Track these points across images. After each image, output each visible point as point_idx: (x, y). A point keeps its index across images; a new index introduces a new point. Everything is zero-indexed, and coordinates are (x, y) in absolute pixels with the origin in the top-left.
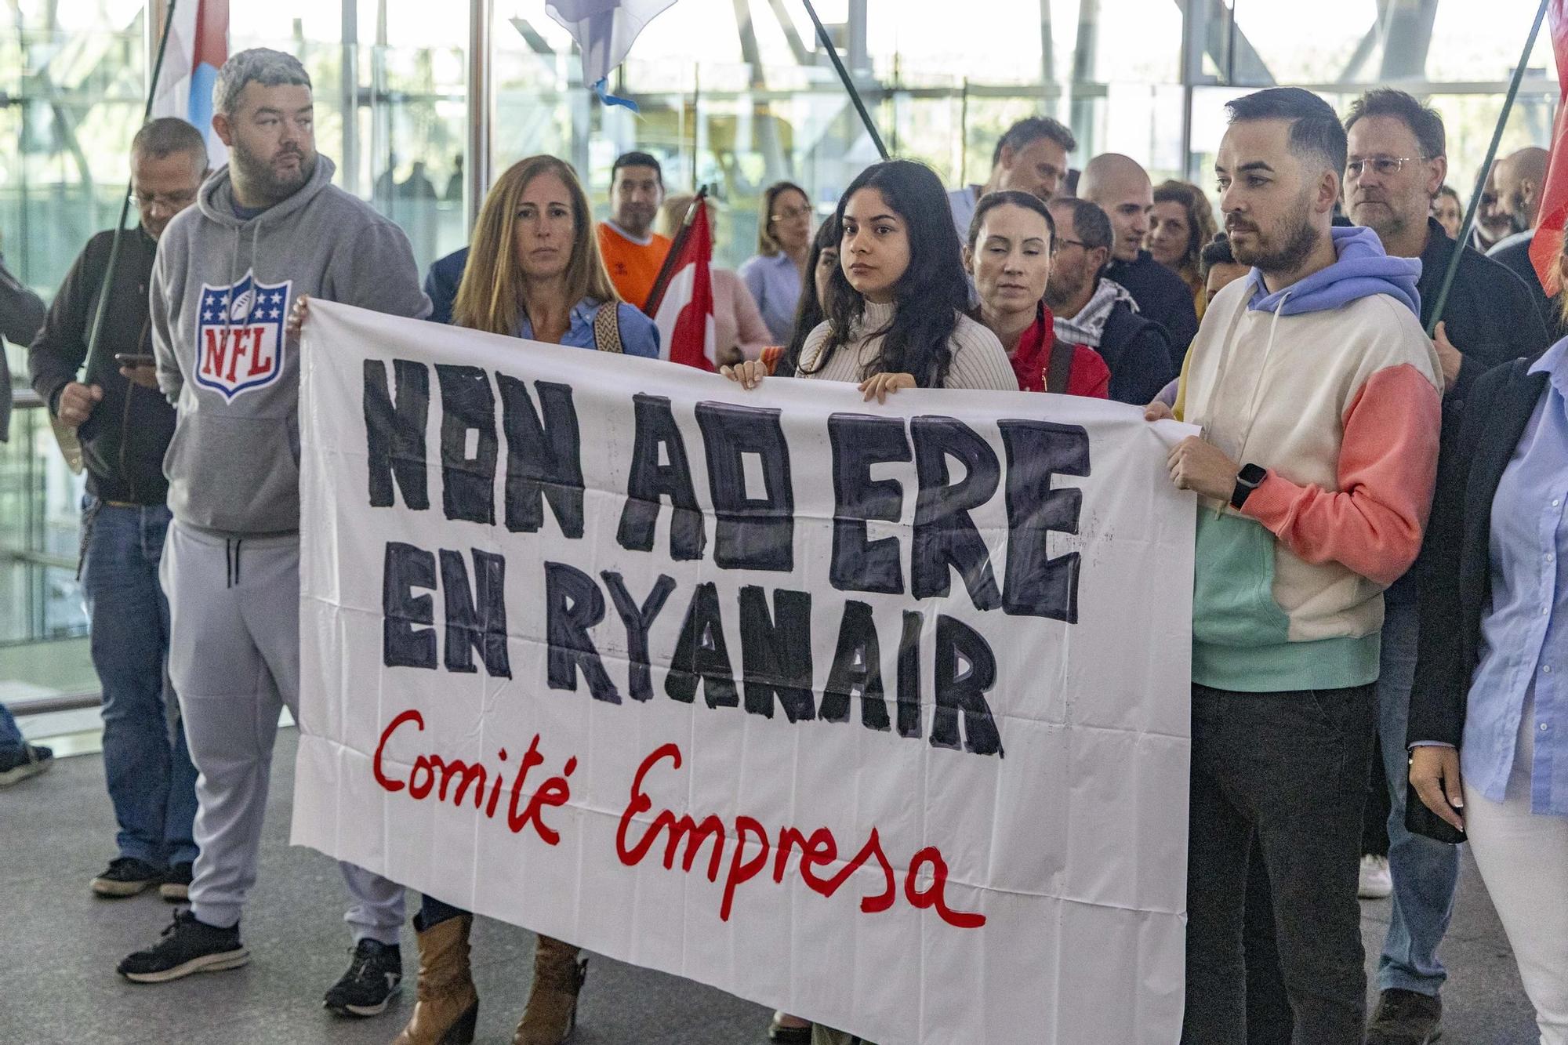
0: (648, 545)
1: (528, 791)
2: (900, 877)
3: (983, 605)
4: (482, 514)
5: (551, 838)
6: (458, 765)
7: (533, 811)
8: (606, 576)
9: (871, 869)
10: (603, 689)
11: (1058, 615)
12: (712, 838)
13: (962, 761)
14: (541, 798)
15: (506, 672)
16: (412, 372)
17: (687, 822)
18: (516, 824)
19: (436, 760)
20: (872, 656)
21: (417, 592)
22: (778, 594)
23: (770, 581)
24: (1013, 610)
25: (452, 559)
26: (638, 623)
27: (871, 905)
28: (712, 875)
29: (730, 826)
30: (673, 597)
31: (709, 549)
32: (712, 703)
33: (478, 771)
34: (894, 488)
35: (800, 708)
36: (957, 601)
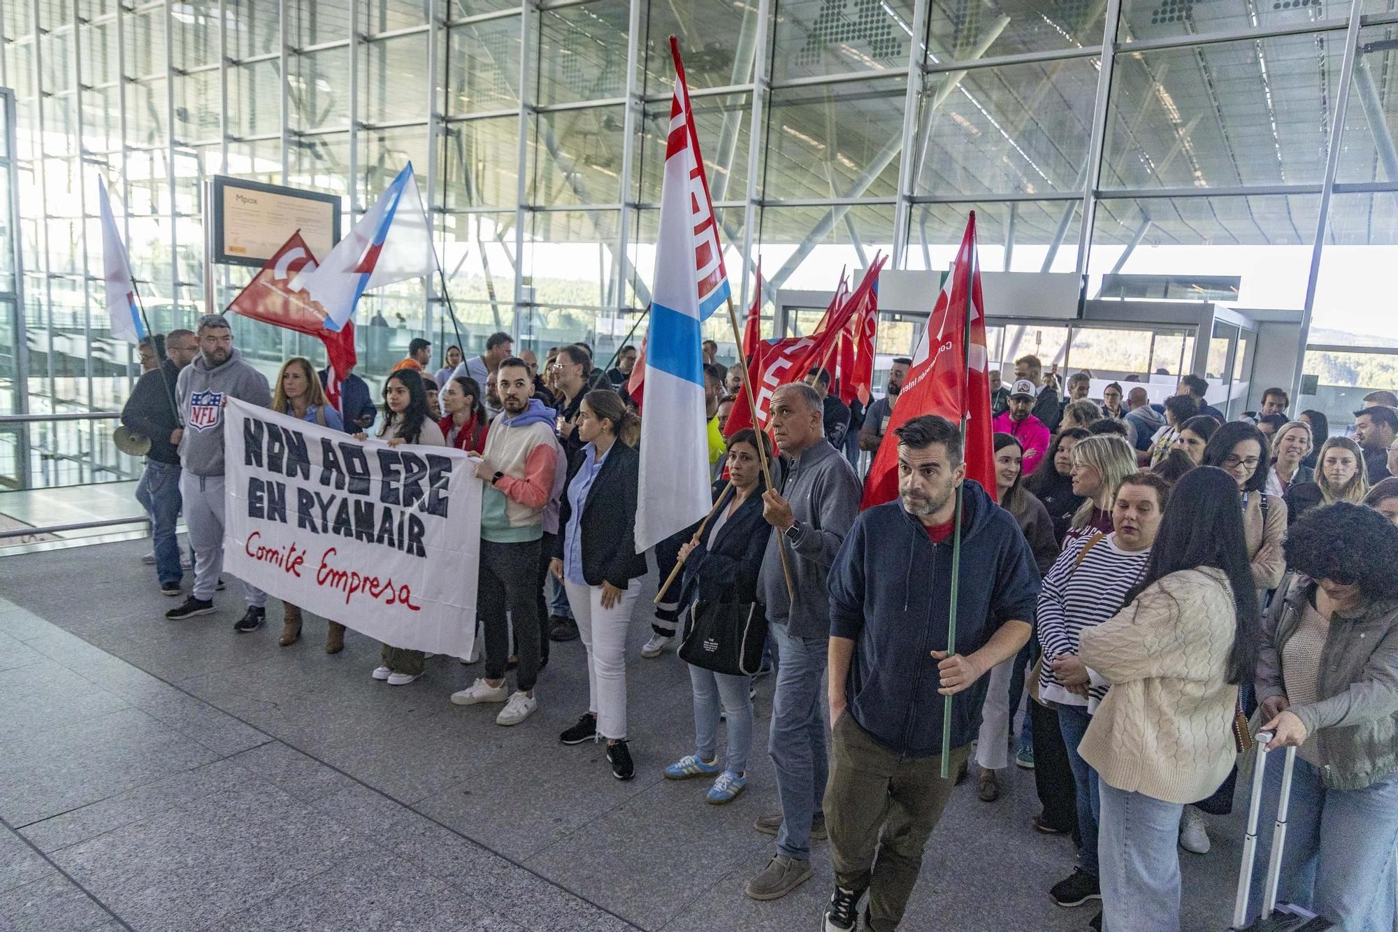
0: (328, 484)
1: (291, 560)
2: (397, 593)
3: (422, 510)
4: (280, 471)
5: (298, 575)
6: (270, 550)
7: (293, 566)
8: (316, 493)
9: (389, 590)
10: (314, 529)
11: (442, 515)
12: (344, 578)
13: (414, 558)
14: (294, 563)
15: (286, 521)
16: (258, 424)
17: (337, 573)
18: (288, 570)
19: (264, 548)
20: (391, 524)
21: (259, 494)
22: (366, 503)
23: (363, 499)
24: (430, 513)
25: (270, 484)
26: (324, 508)
27: (390, 602)
28: (344, 589)
29: (349, 575)
30: (335, 501)
31: (346, 487)
32: (346, 535)
33: (276, 553)
34: (398, 472)
35: (370, 540)
36: (414, 509)
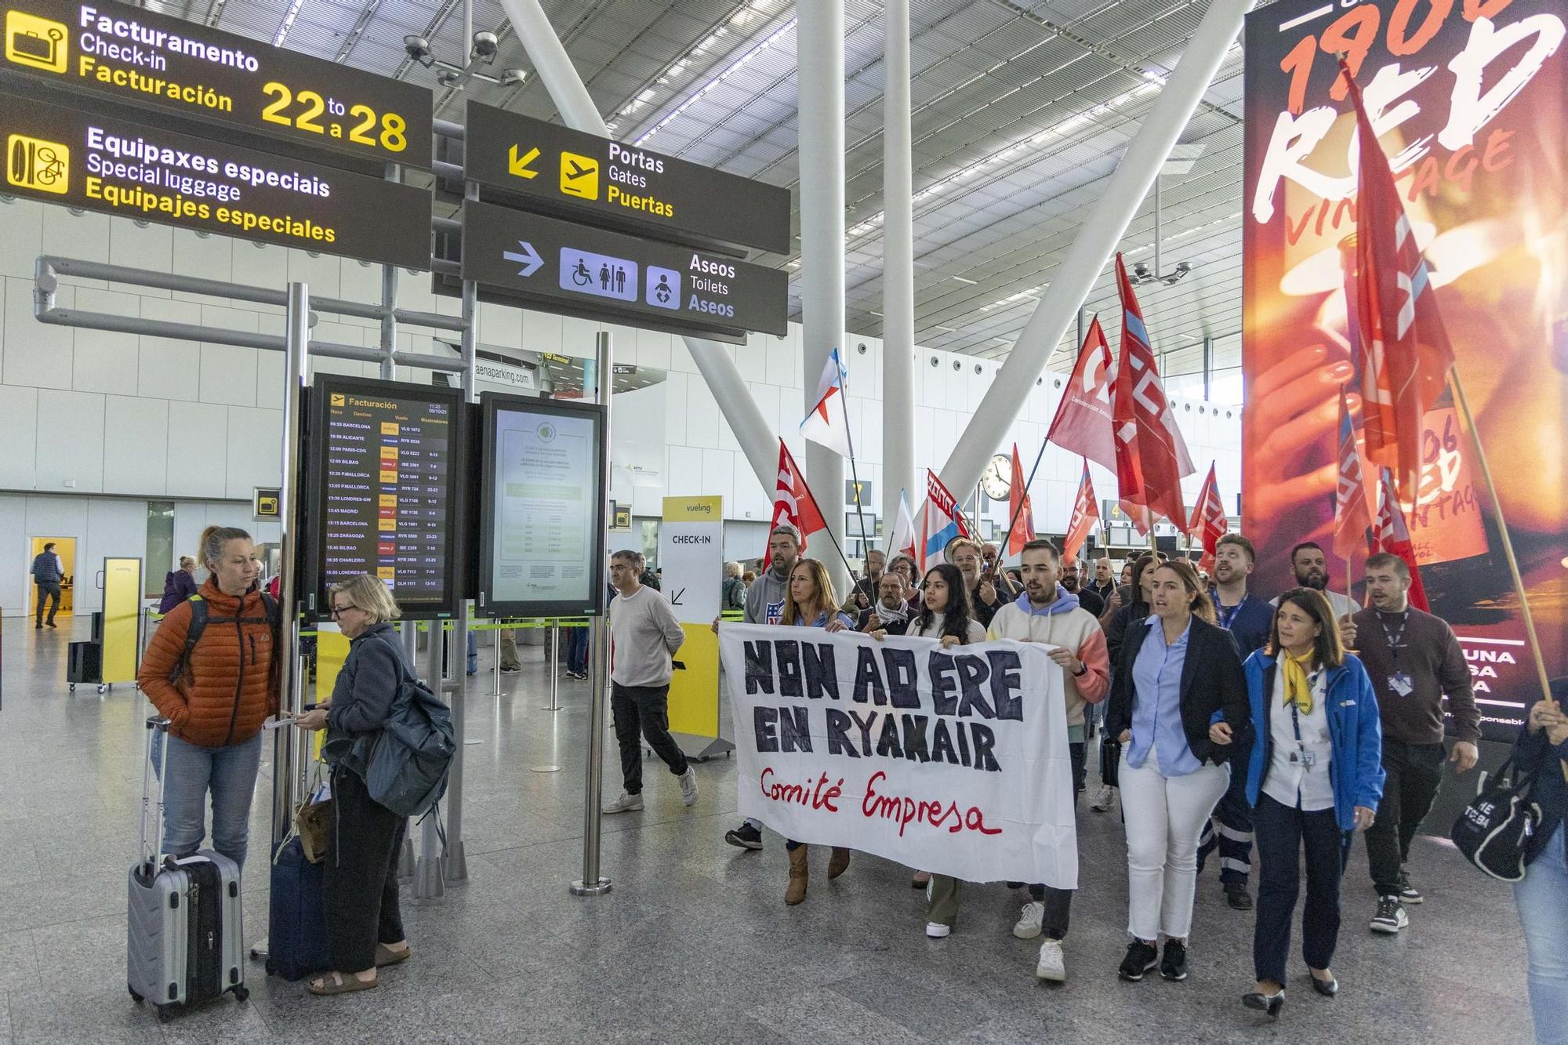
0: (865, 701)
1: (823, 791)
2: (964, 818)
3: (988, 717)
4: (797, 693)
5: (834, 809)
6: (789, 787)
7: (824, 800)
8: (850, 712)
9: (953, 816)
10: (852, 753)
11: (1016, 718)
12: (896, 806)
13: (985, 774)
14: (826, 797)
15: (810, 750)
16: (763, 644)
17: (888, 800)
18: (816, 806)
19: (780, 786)
20: (948, 737)
21: (768, 723)
22: (916, 716)
23: (913, 712)
24: (999, 718)
25: (784, 710)
26: (865, 728)
28: (897, 820)
29: (902, 801)
30: (877, 719)
31: (889, 701)
32: (895, 756)
33: (797, 788)
34: (952, 679)
35: (924, 758)
36: (975, 717)
